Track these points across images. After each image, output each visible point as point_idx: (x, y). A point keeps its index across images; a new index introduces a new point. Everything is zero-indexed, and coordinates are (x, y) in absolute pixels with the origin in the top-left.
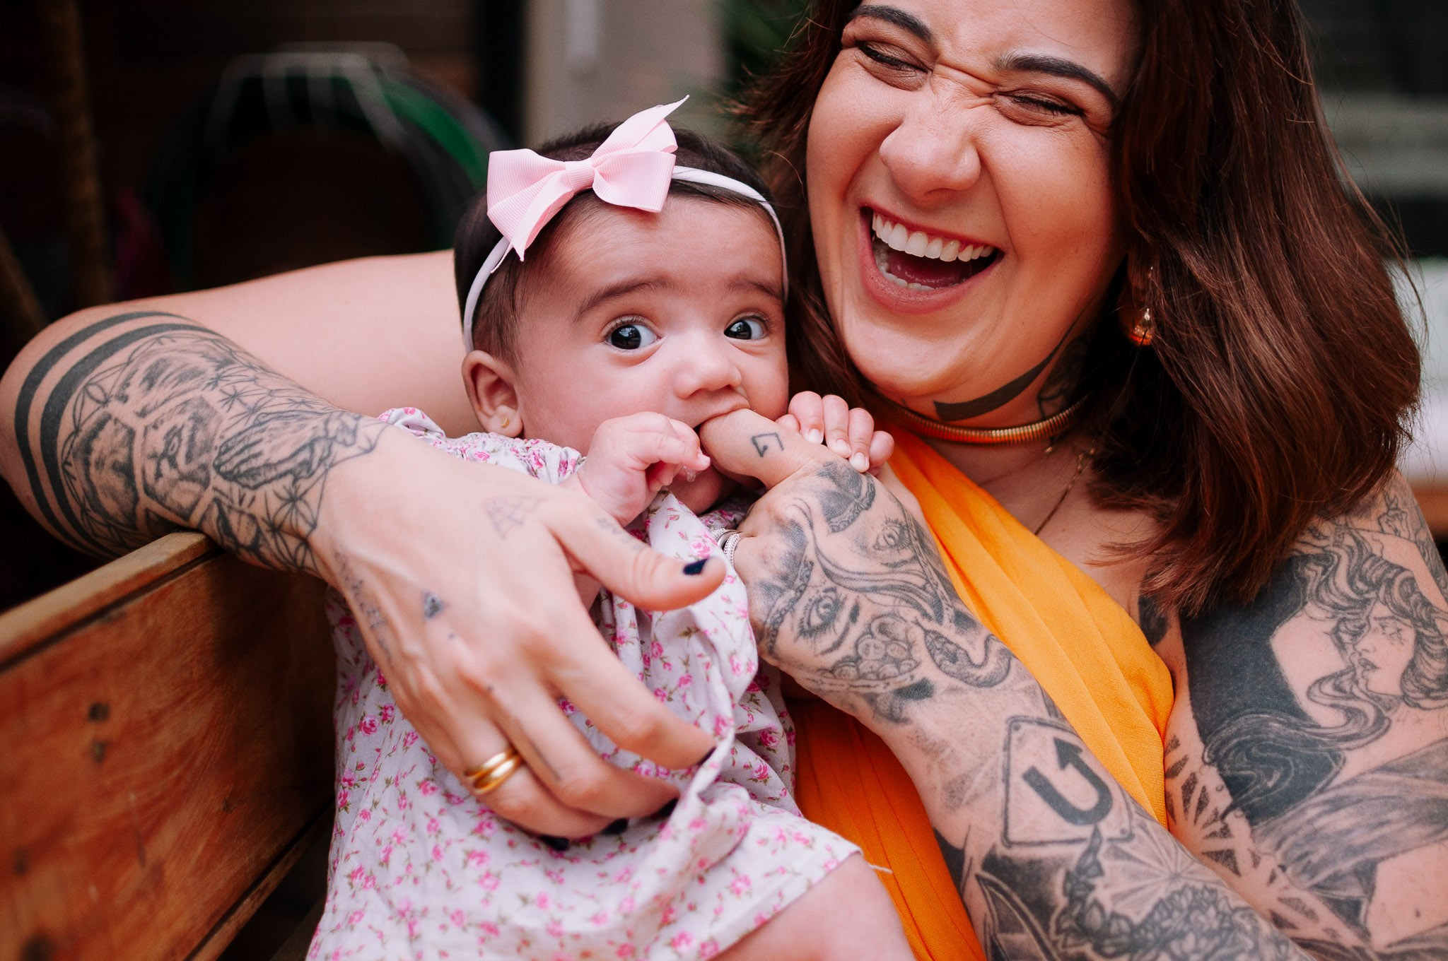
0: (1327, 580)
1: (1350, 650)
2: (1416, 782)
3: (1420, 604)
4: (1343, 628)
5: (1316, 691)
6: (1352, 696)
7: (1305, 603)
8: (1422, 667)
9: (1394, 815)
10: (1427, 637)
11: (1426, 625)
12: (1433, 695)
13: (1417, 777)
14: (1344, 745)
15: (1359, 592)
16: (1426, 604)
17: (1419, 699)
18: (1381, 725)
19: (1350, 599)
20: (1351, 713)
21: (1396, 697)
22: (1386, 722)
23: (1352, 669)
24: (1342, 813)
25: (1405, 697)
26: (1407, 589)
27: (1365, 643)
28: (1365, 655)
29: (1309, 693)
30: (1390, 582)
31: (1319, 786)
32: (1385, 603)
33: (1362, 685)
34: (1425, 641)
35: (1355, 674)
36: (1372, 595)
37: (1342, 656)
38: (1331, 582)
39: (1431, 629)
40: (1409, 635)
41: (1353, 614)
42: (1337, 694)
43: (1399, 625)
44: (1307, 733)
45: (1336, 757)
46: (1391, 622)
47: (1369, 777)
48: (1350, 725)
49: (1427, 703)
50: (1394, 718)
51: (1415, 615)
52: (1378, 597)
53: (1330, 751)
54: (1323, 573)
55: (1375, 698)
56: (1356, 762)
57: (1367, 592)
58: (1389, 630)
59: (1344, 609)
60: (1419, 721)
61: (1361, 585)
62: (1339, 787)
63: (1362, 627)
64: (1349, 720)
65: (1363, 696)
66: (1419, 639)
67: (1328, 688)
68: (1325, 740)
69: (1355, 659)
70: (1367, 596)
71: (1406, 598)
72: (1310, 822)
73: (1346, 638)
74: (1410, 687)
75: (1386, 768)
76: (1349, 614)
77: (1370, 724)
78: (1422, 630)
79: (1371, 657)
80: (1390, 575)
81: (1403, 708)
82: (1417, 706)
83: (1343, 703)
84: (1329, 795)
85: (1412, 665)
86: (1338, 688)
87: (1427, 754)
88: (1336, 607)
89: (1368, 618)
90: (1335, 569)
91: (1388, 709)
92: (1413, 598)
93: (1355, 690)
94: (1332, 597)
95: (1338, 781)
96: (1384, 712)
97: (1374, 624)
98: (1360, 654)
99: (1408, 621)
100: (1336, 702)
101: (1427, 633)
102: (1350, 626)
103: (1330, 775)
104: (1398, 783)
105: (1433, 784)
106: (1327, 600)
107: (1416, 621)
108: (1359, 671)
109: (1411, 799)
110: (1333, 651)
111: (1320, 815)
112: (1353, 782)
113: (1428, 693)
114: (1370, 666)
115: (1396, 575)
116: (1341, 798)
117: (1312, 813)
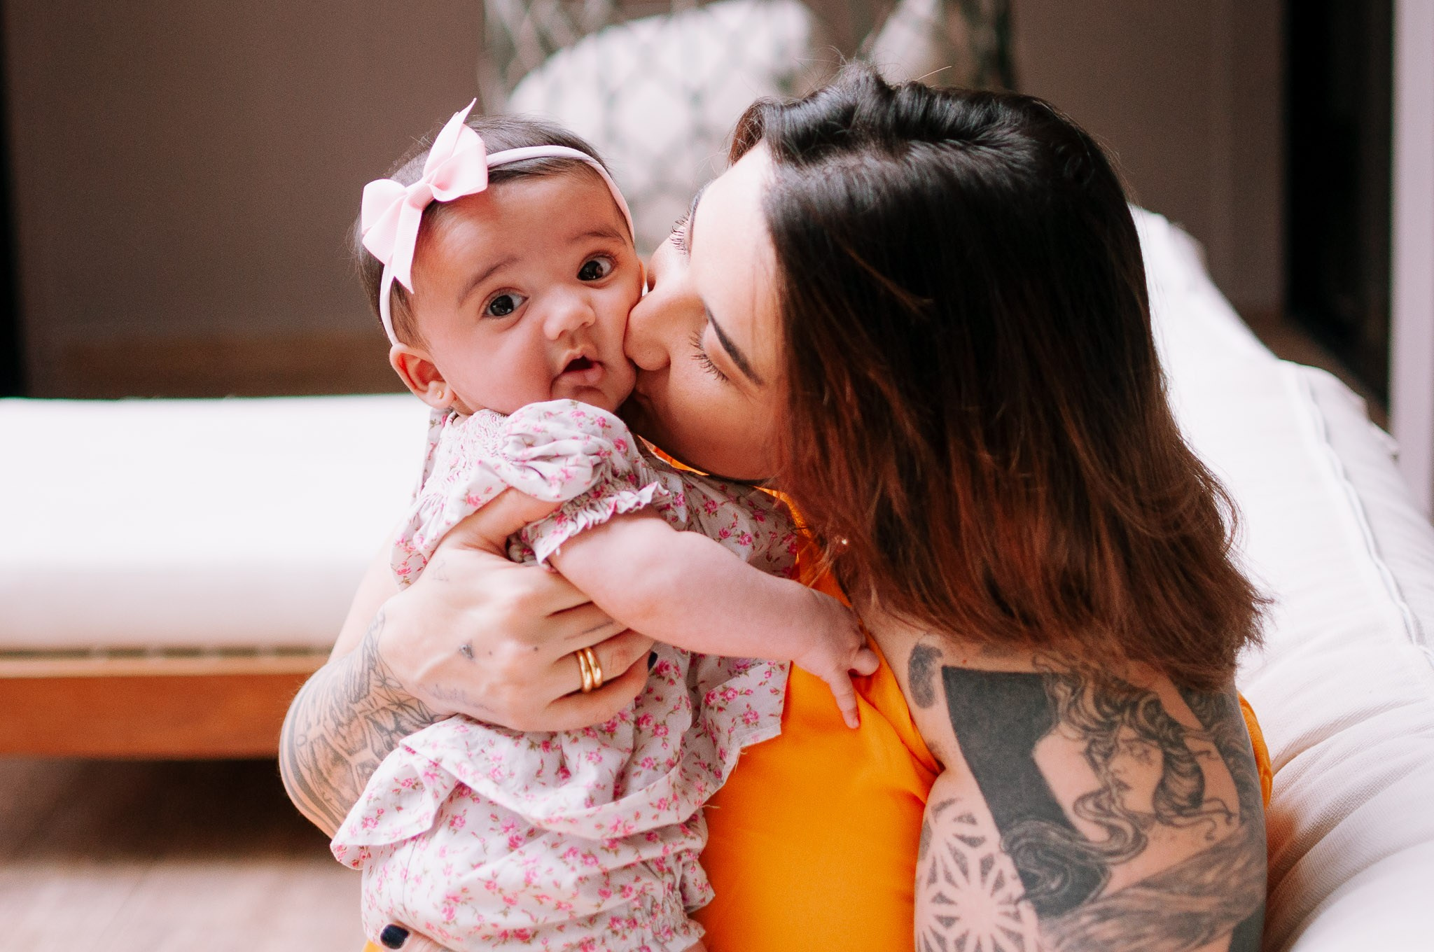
0: (1076, 701)
1: (1104, 770)
2: (1170, 898)
3: (1166, 726)
4: (1094, 749)
5: (1080, 807)
6: (1110, 814)
7: (1058, 722)
8: (1173, 786)
9: (1150, 929)
10: (1177, 758)
11: (1172, 745)
12: (1185, 812)
13: (1172, 893)
14: (1110, 860)
15: (1105, 715)
16: (1173, 724)
17: (1172, 816)
18: (1139, 843)
19: (1097, 722)
20: (1113, 831)
21: (1150, 815)
22: (1143, 840)
23: (1107, 788)
24: (1109, 924)
25: (1158, 816)
26: (1152, 711)
27: (1117, 763)
28: (1118, 776)
29: (1075, 808)
30: (1134, 706)
31: (1092, 895)
32: (1131, 726)
33: (1118, 804)
34: (1174, 760)
35: (1111, 794)
36: (1118, 718)
37: (1097, 776)
38: (1079, 704)
39: (1180, 749)
40: (1157, 755)
41: (1102, 736)
42: (1099, 811)
43: (1146, 747)
44: (1079, 845)
45: (1103, 870)
46: (1137, 744)
47: (1131, 891)
48: (1112, 842)
49: (1180, 820)
50: (1150, 835)
51: (1161, 736)
52: (1123, 719)
53: (1099, 865)
54: (1073, 694)
55: (1131, 817)
56: (1121, 876)
57: (1113, 715)
58: (1138, 751)
59: (1094, 731)
60: (1173, 838)
61: (1107, 709)
62: (1107, 898)
63: (1111, 749)
64: (1111, 836)
65: (1120, 814)
66: (1168, 761)
67: (1090, 805)
68: (1094, 853)
69: (1109, 779)
70: (1112, 719)
71: (1151, 720)
72: (1084, 927)
73: (1099, 759)
74: (1162, 805)
75: (1145, 884)
76: (1098, 735)
77: (1130, 841)
78: (1169, 750)
79: (1123, 778)
80: (1134, 699)
81: (1158, 827)
82: (1170, 823)
83: (1104, 820)
84: (1099, 906)
85: (1162, 785)
86: (1098, 806)
87: (1182, 871)
88: (1086, 728)
89: (1116, 739)
90: (1083, 691)
91: (1145, 827)
92: (1159, 720)
93: (1113, 809)
94: (1081, 719)
95: (1105, 893)
96: (1140, 830)
97: (1123, 746)
98: (1113, 774)
99: (1155, 743)
100: (1099, 818)
101: (1175, 752)
102: (1101, 748)
103: (1099, 887)
104: (1155, 899)
105: (1185, 898)
106: (1077, 721)
107: (1162, 742)
108: (1114, 791)
109: (1166, 913)
110: (1088, 772)
111: (1091, 924)
112: (1117, 895)
113: (1180, 811)
114: (1123, 786)
115: (1140, 698)
116: (1107, 910)
117: (1085, 920)
